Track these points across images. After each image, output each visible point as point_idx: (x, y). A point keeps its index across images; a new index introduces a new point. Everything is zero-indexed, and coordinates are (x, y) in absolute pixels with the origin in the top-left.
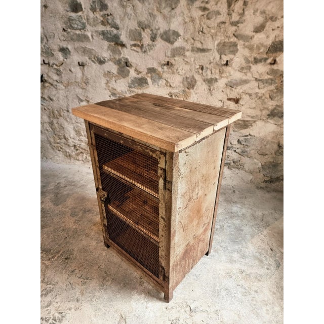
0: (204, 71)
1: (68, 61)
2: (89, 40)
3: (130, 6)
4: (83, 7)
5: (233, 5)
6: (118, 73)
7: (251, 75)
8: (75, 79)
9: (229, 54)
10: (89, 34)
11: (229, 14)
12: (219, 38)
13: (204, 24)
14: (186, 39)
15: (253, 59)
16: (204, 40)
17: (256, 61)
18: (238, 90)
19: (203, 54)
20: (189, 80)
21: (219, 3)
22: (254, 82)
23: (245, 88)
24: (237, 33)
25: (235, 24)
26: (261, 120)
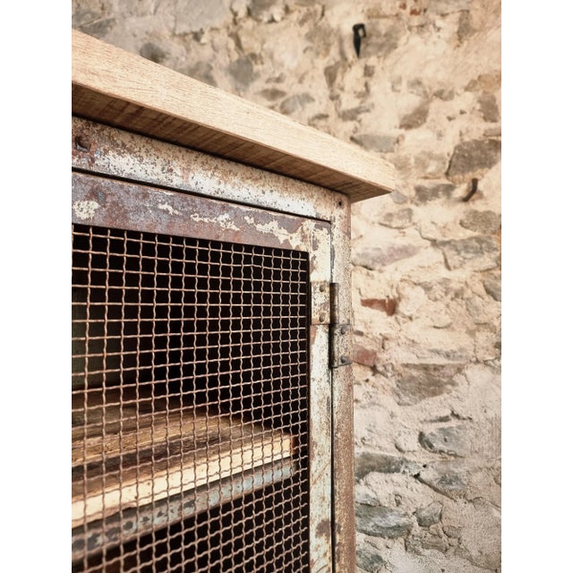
5: (339, 79)
7: (417, 233)
11: (334, 98)
15: (413, 193)
17: (423, 195)
18: (387, 275)
21: (307, 78)
22: (431, 250)
23: (408, 270)
24: (359, 134)
25: (351, 115)
26: (477, 362)
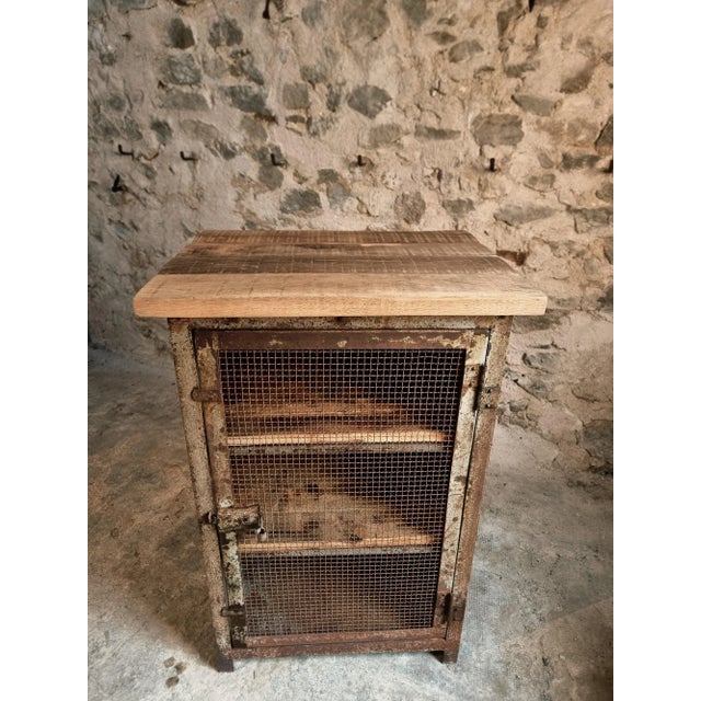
0: (443, 182)
1: (167, 149)
2: (206, 105)
3: (286, 34)
4: (195, 37)
5: (510, 27)
6: (260, 178)
7: (555, 197)
8: (179, 187)
9: (501, 144)
10: (206, 95)
11: (502, 49)
12: (478, 105)
13: (444, 71)
14: (403, 106)
15: (560, 159)
16: (443, 110)
17: (568, 163)
18: (522, 232)
19: (441, 142)
20: (409, 202)
21: (479, 22)
22: (564, 214)
23: (541, 230)
24: (520, 94)
25: (515, 72)
26: (581, 310)
